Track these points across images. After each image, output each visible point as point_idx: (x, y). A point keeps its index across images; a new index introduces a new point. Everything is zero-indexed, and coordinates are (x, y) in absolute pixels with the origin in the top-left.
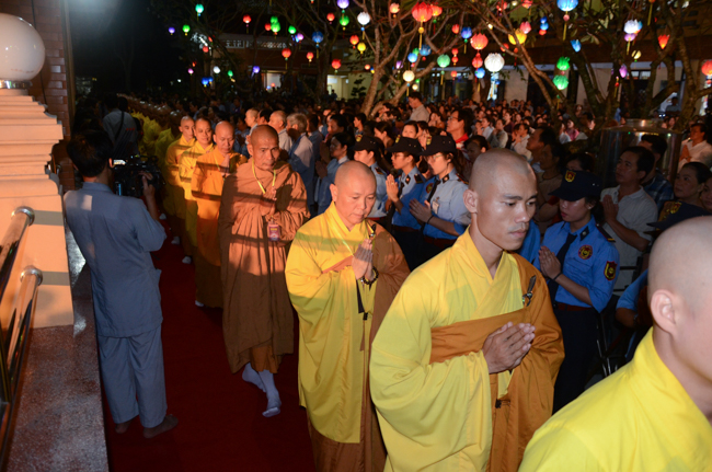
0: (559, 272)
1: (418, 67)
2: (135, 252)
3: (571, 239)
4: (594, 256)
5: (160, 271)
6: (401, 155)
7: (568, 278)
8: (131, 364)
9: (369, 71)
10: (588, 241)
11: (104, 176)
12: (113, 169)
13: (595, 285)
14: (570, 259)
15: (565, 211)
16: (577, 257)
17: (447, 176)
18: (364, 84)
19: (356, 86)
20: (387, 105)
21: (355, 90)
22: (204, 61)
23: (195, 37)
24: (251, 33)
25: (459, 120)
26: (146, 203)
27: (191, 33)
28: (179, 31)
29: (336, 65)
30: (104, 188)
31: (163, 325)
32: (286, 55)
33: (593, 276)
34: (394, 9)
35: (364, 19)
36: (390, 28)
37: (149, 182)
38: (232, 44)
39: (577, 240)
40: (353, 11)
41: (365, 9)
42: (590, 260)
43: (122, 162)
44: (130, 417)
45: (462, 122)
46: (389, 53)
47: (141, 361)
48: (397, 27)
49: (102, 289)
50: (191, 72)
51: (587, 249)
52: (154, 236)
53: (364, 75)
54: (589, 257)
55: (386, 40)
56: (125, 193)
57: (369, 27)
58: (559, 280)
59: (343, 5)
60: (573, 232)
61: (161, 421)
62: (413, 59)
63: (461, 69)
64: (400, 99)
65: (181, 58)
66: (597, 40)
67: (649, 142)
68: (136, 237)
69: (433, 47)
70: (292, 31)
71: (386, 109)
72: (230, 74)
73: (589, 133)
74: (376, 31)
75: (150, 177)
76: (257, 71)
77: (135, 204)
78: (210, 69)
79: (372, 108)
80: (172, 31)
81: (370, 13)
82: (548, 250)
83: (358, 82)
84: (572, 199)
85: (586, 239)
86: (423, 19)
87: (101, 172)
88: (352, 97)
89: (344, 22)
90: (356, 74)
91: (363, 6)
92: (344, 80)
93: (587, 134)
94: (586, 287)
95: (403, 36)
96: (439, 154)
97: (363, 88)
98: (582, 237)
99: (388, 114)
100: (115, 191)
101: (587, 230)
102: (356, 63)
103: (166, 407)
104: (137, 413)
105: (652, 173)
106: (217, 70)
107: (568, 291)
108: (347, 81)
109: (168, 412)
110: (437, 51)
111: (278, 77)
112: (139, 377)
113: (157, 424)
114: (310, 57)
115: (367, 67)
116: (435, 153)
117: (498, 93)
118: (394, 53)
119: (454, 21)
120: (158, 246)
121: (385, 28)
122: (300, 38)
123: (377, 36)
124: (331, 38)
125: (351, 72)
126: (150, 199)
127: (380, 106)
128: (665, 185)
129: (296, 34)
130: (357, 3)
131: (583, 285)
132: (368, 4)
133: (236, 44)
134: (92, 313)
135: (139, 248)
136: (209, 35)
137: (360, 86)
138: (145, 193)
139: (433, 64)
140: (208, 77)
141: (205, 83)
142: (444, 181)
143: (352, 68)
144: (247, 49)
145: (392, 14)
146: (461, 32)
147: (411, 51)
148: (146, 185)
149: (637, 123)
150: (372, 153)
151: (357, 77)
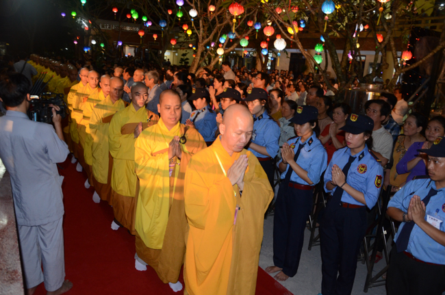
0: (344, 182)
1: (226, 47)
2: (45, 163)
3: (352, 159)
4: (368, 171)
5: (62, 178)
6: (228, 99)
7: (350, 186)
8: (38, 245)
9: (192, 48)
10: (363, 162)
11: (23, 106)
12: (30, 102)
13: (368, 191)
14: (352, 173)
15: (350, 141)
16: (356, 171)
17: (262, 115)
18: (187, 56)
19: (182, 57)
20: (206, 69)
21: (182, 60)
22: (84, 37)
23: (79, 20)
24: (117, 20)
25: (262, 79)
26: (54, 127)
27: (76, 17)
28: (69, 15)
29: (173, 43)
30: (24, 115)
31: (64, 216)
32: (141, 34)
33: (367, 185)
34: (212, 9)
35: (193, 13)
36: (208, 21)
37: (57, 112)
38: (103, 27)
39: (356, 160)
40: (186, 8)
41: (194, 7)
42: (365, 175)
43: (37, 97)
44: (37, 284)
45: (264, 80)
46: (208, 37)
47: (47, 243)
48: (214, 20)
49: (19, 190)
50: (76, 43)
51: (363, 167)
52: (61, 152)
53: (188, 51)
54: (365, 172)
55: (206, 28)
56: (39, 120)
57: (196, 19)
58: (344, 187)
59: (180, 4)
60: (353, 155)
61: (61, 285)
62: (222, 41)
63: (249, 49)
64: (214, 66)
65: (69, 33)
66: (338, 35)
67: (386, 97)
68: (46, 152)
69: (236, 34)
70: (145, 19)
71: (205, 72)
72: (102, 45)
73: (335, 91)
74: (201, 21)
75: (58, 109)
76: (120, 44)
77: (47, 128)
78: (89, 42)
79: (197, 70)
80: (63, 15)
81: (197, 10)
82: (338, 167)
83: (184, 55)
84: (355, 133)
85: (362, 160)
86: (236, 14)
87: (21, 103)
88: (180, 64)
89: (180, 15)
90: (183, 49)
91: (193, 5)
92: (174, 53)
93: (334, 92)
94: (362, 192)
95: (218, 25)
96: (257, 100)
97: (187, 59)
98: (360, 159)
99: (207, 75)
100: (31, 118)
101: (363, 154)
102: (184, 43)
103: (64, 275)
104: (42, 280)
105: (388, 117)
106: (94, 42)
107: (349, 194)
108: (177, 54)
109: (66, 278)
110: (239, 37)
111: (133, 50)
112: (45, 254)
113: (58, 288)
114: (155, 37)
115: (191, 46)
116: (254, 100)
117: (271, 66)
118: (211, 37)
119: (250, 18)
120: (63, 159)
121: (206, 20)
122: (149, 24)
123: (201, 25)
124: (170, 25)
125: (180, 49)
126: (58, 125)
127: (202, 70)
128: (395, 125)
129: (146, 22)
130: (189, 3)
131: (360, 190)
132: (196, 4)
133: (107, 27)
134: (13, 211)
135: (48, 160)
136: (88, 19)
137: (185, 57)
138: (54, 120)
139: (236, 44)
140: (87, 47)
141: (86, 50)
142: (259, 119)
143: (181, 46)
144: (113, 30)
145: (210, 12)
146: (254, 25)
147: (221, 36)
148: (54, 114)
149: (368, 86)
150: (204, 99)
151: (184, 52)
